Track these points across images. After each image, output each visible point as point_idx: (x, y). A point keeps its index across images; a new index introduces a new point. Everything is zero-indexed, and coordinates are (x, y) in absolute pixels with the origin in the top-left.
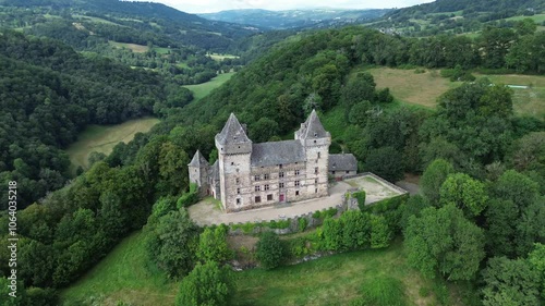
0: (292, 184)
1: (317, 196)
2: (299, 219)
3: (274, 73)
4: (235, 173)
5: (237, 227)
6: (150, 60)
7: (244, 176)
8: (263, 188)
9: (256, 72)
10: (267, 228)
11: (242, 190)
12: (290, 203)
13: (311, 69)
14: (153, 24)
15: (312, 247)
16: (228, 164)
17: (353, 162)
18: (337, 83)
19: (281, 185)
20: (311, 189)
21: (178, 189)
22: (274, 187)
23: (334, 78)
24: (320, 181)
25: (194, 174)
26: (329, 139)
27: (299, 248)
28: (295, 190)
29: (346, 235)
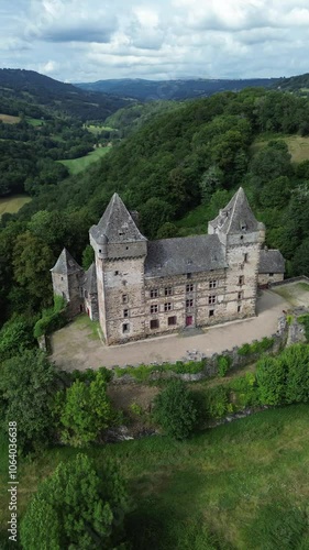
0: (204, 301)
1: (241, 316)
2: (219, 357)
3: (160, 143)
4: (121, 287)
5: (124, 372)
6: (22, 132)
7: (135, 290)
8: (162, 308)
9: (138, 143)
10: (170, 373)
11: (132, 313)
12: (200, 328)
13: (209, 136)
14: (25, 94)
15: (238, 402)
16: (110, 274)
17: (279, 261)
18: (242, 154)
19: (189, 303)
20: (232, 307)
21: (40, 299)
22: (179, 305)
23: (238, 147)
24: (245, 295)
25: (60, 284)
26: (262, 233)
27: (219, 405)
28: (209, 309)
29: (292, 384)
